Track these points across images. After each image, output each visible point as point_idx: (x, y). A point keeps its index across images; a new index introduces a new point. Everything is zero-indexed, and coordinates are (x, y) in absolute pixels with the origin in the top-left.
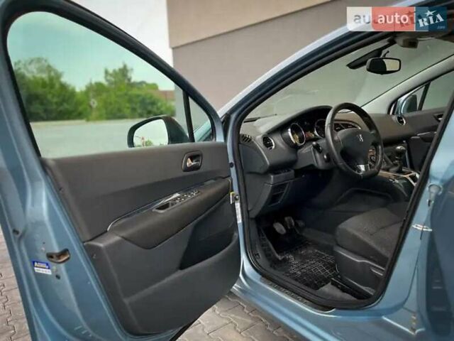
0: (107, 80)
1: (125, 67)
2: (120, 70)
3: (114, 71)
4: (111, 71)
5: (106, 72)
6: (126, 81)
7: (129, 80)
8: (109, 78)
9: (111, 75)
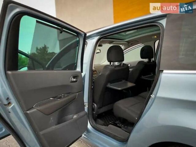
0: (37, 52)
1: (45, 46)
2: (43, 47)
3: (40, 48)
4: (39, 48)
5: (37, 49)
6: (46, 52)
7: (47, 52)
8: (38, 51)
9: (39, 50)
